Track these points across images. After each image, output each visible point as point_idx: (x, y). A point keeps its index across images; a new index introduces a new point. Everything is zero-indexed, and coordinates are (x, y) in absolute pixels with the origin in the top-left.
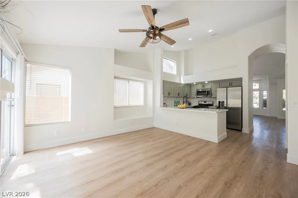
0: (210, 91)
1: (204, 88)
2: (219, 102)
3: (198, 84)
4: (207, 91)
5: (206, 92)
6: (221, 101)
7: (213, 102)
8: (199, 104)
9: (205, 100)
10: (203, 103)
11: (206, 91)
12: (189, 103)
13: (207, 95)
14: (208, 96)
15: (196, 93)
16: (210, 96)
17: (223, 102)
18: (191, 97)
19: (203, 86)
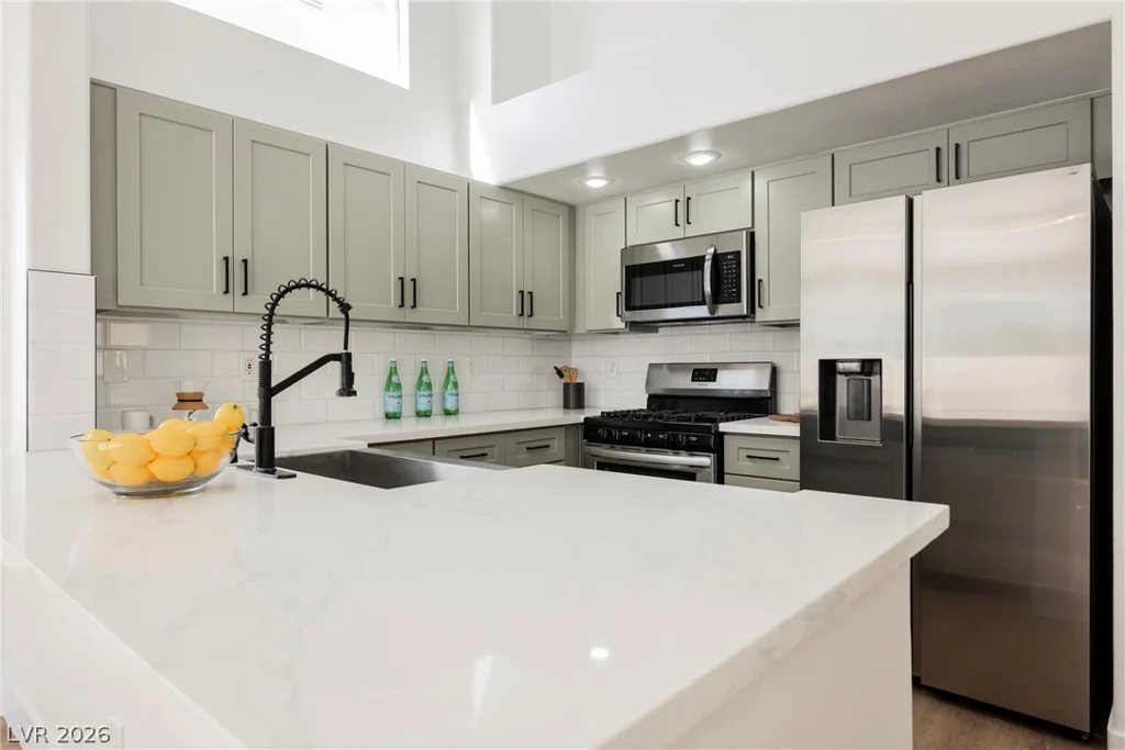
0: (738, 254)
1: (691, 231)
2: (828, 369)
3: (639, 191)
4: (716, 257)
5: (708, 265)
6: (849, 351)
7: (774, 371)
8: (652, 398)
9: (704, 358)
10: (684, 382)
11: (702, 259)
12: (566, 386)
13: (717, 298)
14: (724, 309)
15: (614, 281)
16: (743, 308)
17: (870, 367)
18: (580, 329)
19: (684, 211)
